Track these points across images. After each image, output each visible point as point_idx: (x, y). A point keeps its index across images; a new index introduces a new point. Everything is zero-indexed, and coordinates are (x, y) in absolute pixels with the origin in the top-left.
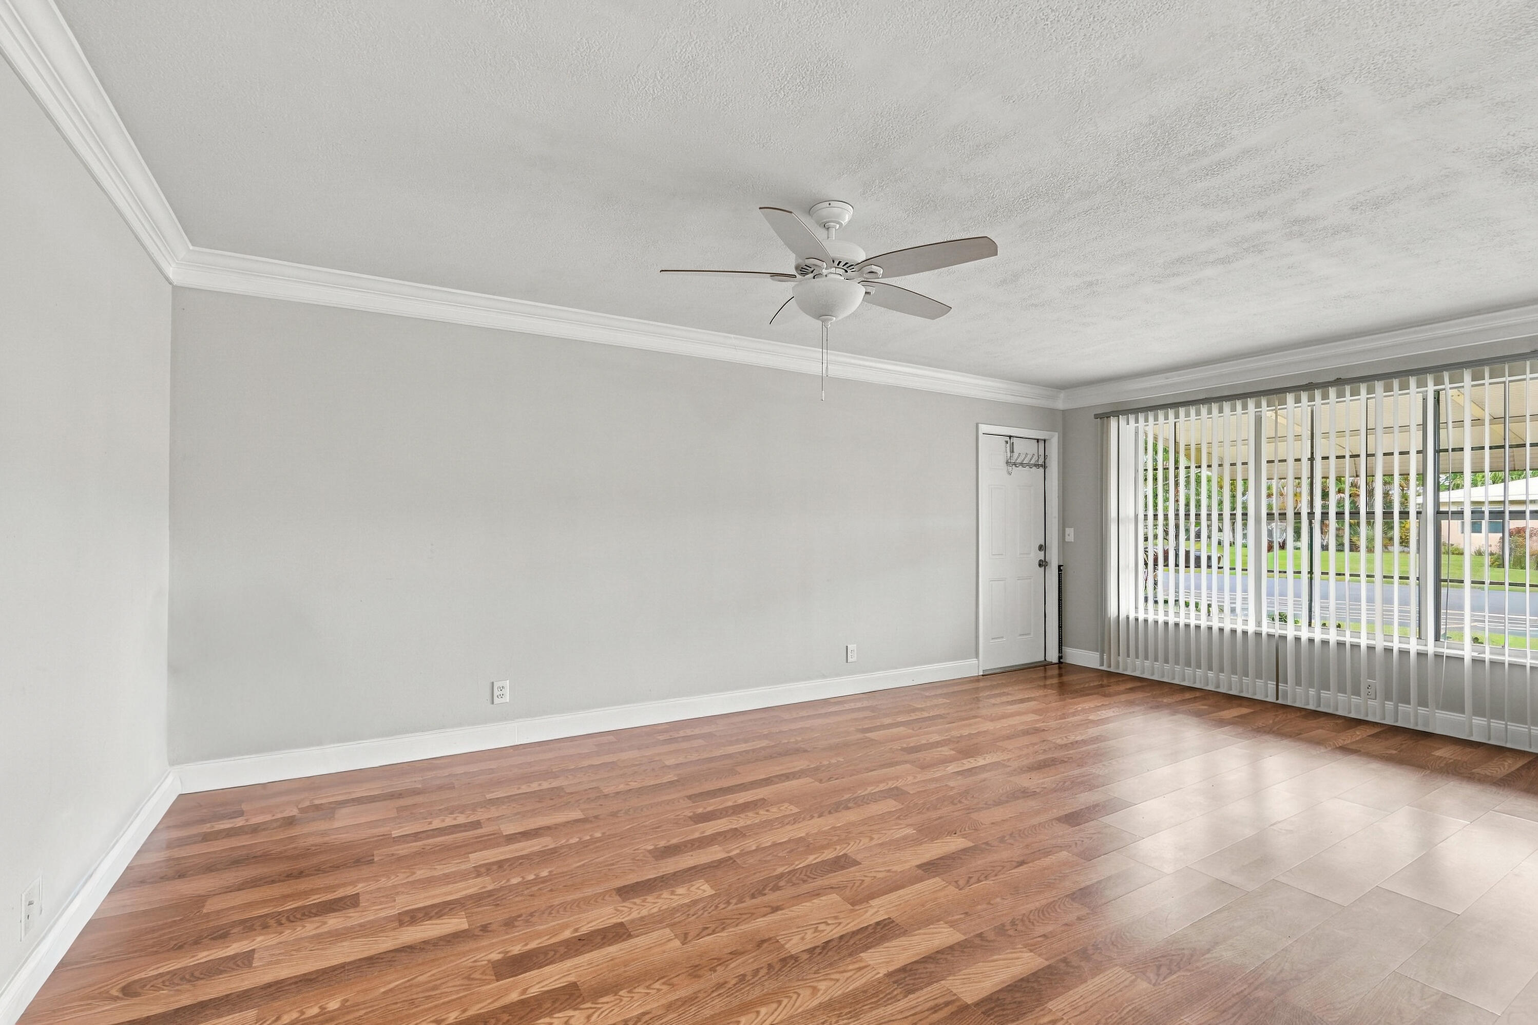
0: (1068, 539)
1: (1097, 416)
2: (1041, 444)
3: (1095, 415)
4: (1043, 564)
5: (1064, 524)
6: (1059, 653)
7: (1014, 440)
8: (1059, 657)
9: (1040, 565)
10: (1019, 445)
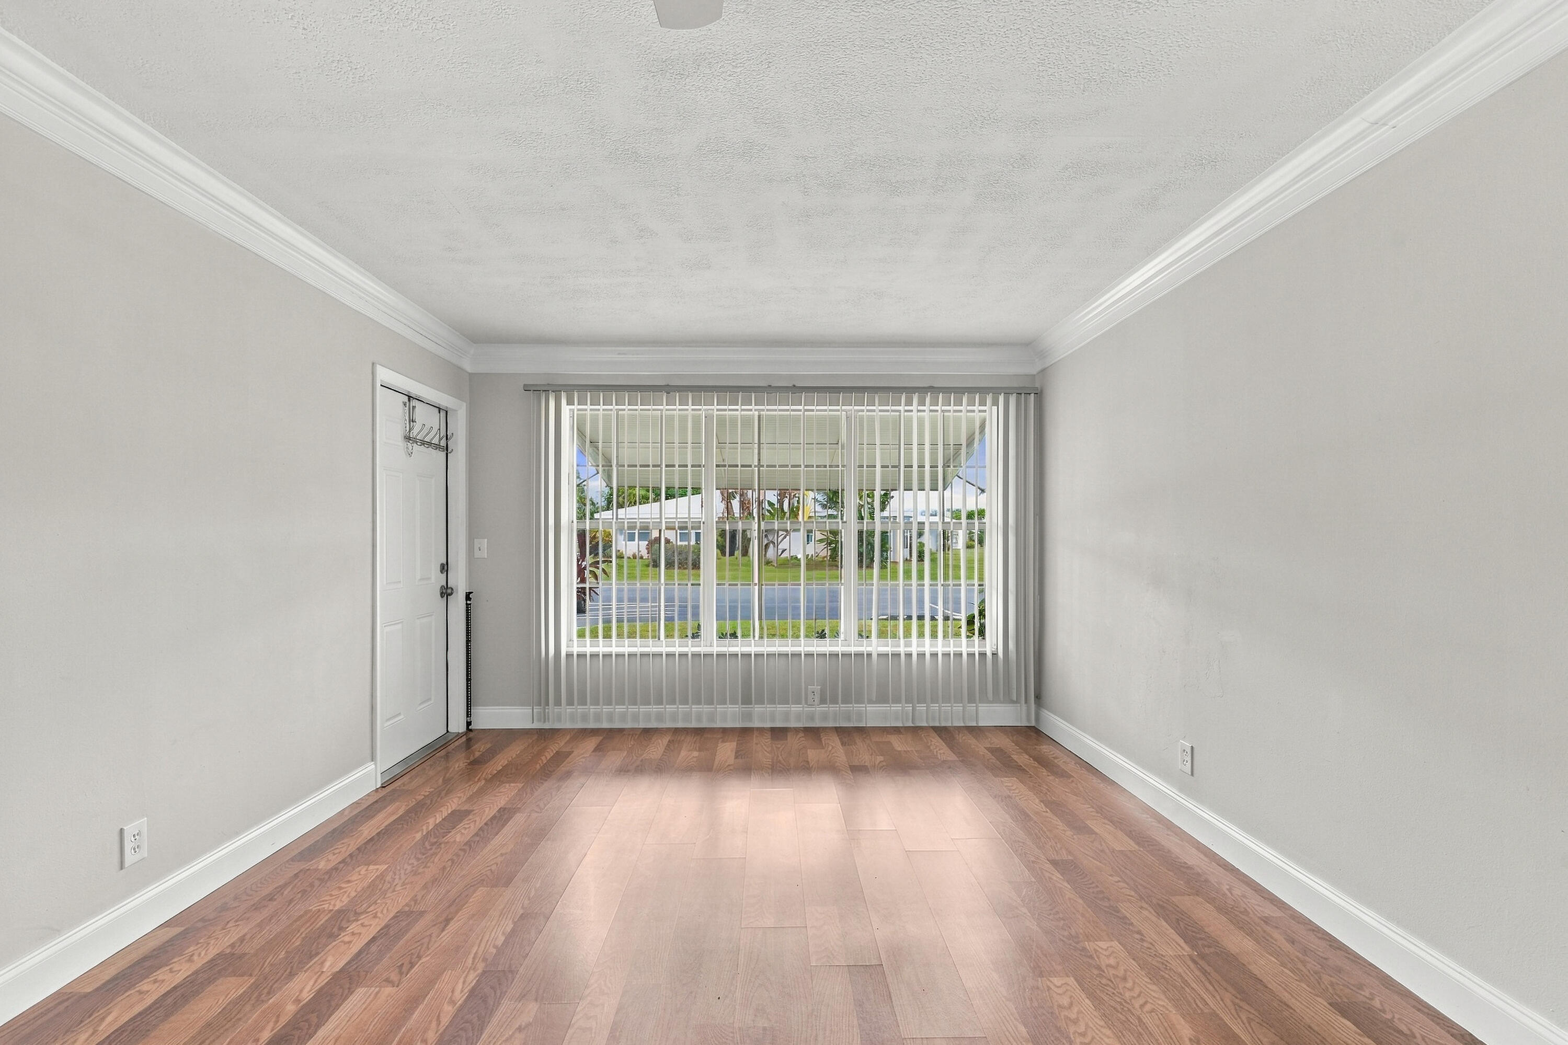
0: (477, 554)
1: (527, 388)
2: (443, 414)
3: (525, 385)
4: (446, 592)
5: (472, 534)
6: (467, 717)
7: (414, 403)
8: (467, 722)
9: (442, 595)
10: (421, 411)
